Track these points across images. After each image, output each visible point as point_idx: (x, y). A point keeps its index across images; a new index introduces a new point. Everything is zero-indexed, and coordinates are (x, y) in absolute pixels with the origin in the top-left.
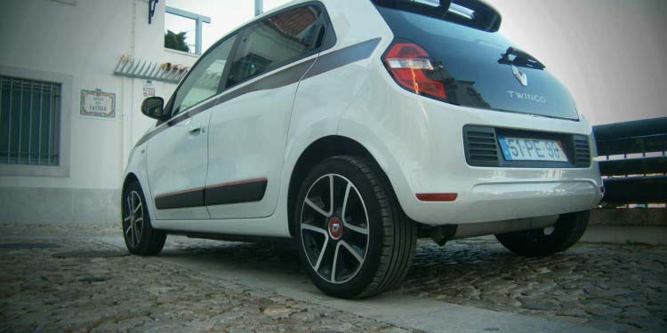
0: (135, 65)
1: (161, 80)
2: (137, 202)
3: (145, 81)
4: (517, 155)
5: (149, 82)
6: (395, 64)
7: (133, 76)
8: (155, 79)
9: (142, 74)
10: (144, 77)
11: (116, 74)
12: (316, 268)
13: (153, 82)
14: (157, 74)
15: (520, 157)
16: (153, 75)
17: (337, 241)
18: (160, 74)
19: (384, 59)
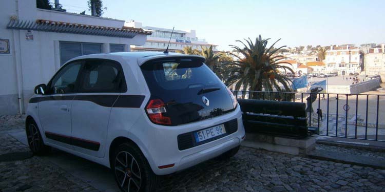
0: (20, 22)
1: (36, 29)
2: (35, 131)
3: (26, 31)
4: (202, 139)
5: (29, 31)
6: (150, 111)
7: (19, 29)
8: (33, 29)
9: (24, 27)
10: (26, 29)
11: (8, 28)
12: (122, 186)
13: (32, 31)
14: (34, 26)
15: (203, 139)
16: (31, 27)
17: (129, 178)
18: (36, 26)
19: (146, 109)
